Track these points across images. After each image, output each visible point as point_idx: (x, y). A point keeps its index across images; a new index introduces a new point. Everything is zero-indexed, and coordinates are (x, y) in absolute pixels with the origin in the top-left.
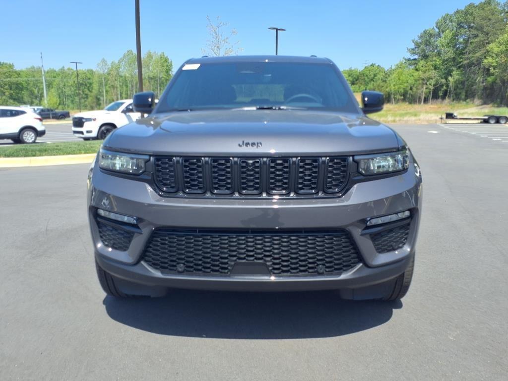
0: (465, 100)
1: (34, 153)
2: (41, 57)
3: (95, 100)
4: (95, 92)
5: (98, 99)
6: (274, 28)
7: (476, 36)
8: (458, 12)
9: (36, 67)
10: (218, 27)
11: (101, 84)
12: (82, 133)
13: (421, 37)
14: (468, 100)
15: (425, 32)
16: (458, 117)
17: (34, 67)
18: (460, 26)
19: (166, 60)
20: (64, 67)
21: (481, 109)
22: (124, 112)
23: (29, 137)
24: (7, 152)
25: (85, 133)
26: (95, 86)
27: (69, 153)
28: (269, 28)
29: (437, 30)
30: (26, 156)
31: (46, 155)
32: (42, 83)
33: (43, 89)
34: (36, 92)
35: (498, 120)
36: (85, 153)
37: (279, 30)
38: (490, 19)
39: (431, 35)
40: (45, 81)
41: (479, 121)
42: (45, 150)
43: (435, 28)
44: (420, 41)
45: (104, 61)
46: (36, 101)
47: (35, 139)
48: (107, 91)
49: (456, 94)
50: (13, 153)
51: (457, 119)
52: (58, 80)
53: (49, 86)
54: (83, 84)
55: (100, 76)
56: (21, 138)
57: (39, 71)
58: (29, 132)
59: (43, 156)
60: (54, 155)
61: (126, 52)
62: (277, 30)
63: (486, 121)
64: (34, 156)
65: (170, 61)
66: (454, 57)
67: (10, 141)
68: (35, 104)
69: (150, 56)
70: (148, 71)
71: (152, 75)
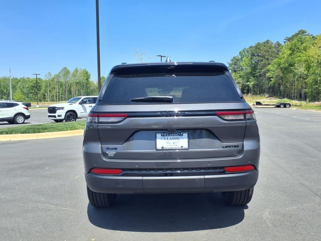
0: (260, 94)
1: (39, 130)
2: (10, 71)
3: (42, 96)
4: (42, 91)
5: (44, 95)
6: (160, 56)
7: (262, 61)
8: (251, 47)
9: (7, 77)
10: (141, 55)
11: (46, 87)
12: (55, 116)
13: (232, 60)
14: (261, 94)
15: (234, 58)
16: (263, 104)
17: (6, 77)
18: (253, 55)
19: (87, 73)
20: (24, 77)
21: (270, 99)
22: (80, 103)
23: (20, 119)
24: (22, 130)
25: (57, 117)
26: (43, 88)
27: (61, 130)
28: (157, 56)
29: (240, 57)
30: (34, 133)
31: (47, 132)
32: (10, 86)
33: (10, 89)
34: (5, 91)
35: (285, 105)
36: (71, 130)
37: (163, 56)
38: (268, 52)
39: (237, 60)
40: (12, 85)
41: (274, 106)
42: (46, 129)
43: (239, 56)
44: (231, 63)
45: (50, 74)
46: (5, 97)
47: (24, 121)
48: (50, 91)
49: (254, 91)
50: (26, 131)
51: (263, 105)
52: (20, 84)
53: (14, 87)
54: (35, 87)
55: (46, 82)
56: (15, 120)
57: (8, 79)
58: (20, 117)
59: (44, 132)
60: (52, 132)
61: (63, 68)
62: (161, 56)
63: (278, 106)
64: (39, 132)
65: (89, 73)
66: (251, 71)
67: (7, 122)
68: (4, 98)
69: (76, 71)
70: (75, 79)
71: (78, 81)
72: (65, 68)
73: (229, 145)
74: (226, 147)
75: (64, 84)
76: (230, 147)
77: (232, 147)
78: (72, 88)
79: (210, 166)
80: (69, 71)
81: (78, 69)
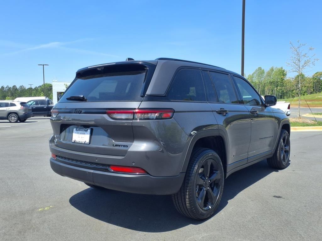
19: (283, 72)
65: (285, 72)
69: (272, 70)
70: (269, 78)
71: (272, 80)
72: (260, 68)
73: (119, 144)
74: (116, 145)
75: (258, 83)
76: (120, 146)
77: (122, 146)
78: (266, 88)
79: (97, 162)
80: (263, 71)
81: (274, 68)
